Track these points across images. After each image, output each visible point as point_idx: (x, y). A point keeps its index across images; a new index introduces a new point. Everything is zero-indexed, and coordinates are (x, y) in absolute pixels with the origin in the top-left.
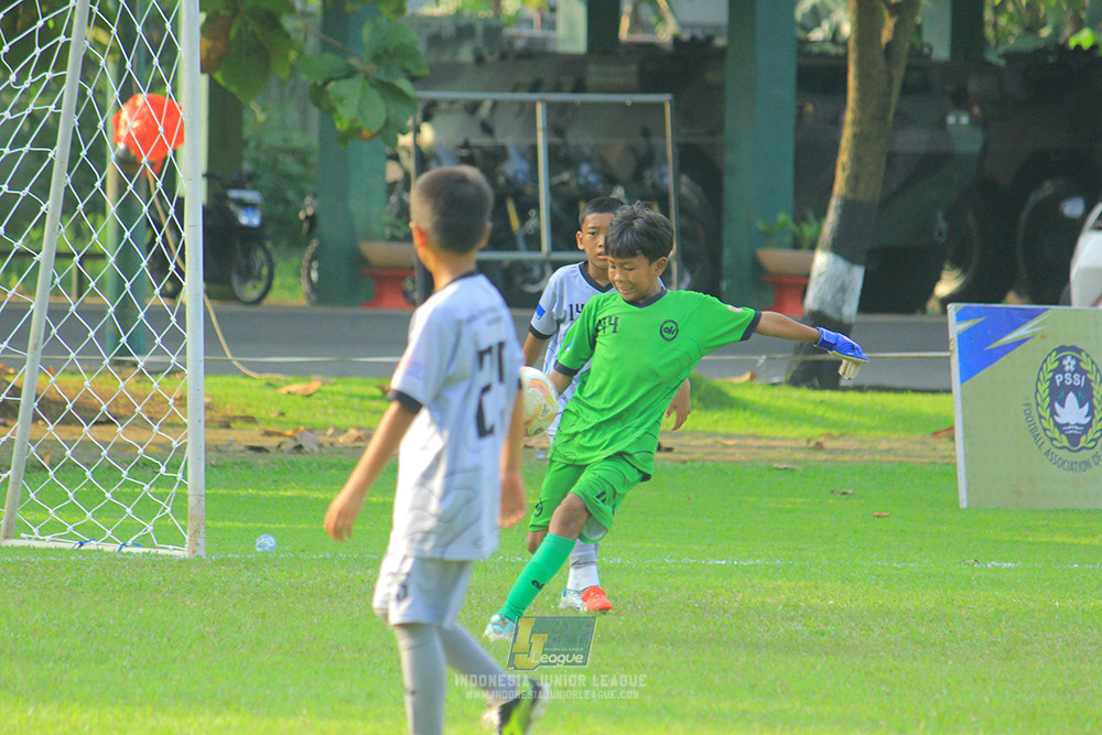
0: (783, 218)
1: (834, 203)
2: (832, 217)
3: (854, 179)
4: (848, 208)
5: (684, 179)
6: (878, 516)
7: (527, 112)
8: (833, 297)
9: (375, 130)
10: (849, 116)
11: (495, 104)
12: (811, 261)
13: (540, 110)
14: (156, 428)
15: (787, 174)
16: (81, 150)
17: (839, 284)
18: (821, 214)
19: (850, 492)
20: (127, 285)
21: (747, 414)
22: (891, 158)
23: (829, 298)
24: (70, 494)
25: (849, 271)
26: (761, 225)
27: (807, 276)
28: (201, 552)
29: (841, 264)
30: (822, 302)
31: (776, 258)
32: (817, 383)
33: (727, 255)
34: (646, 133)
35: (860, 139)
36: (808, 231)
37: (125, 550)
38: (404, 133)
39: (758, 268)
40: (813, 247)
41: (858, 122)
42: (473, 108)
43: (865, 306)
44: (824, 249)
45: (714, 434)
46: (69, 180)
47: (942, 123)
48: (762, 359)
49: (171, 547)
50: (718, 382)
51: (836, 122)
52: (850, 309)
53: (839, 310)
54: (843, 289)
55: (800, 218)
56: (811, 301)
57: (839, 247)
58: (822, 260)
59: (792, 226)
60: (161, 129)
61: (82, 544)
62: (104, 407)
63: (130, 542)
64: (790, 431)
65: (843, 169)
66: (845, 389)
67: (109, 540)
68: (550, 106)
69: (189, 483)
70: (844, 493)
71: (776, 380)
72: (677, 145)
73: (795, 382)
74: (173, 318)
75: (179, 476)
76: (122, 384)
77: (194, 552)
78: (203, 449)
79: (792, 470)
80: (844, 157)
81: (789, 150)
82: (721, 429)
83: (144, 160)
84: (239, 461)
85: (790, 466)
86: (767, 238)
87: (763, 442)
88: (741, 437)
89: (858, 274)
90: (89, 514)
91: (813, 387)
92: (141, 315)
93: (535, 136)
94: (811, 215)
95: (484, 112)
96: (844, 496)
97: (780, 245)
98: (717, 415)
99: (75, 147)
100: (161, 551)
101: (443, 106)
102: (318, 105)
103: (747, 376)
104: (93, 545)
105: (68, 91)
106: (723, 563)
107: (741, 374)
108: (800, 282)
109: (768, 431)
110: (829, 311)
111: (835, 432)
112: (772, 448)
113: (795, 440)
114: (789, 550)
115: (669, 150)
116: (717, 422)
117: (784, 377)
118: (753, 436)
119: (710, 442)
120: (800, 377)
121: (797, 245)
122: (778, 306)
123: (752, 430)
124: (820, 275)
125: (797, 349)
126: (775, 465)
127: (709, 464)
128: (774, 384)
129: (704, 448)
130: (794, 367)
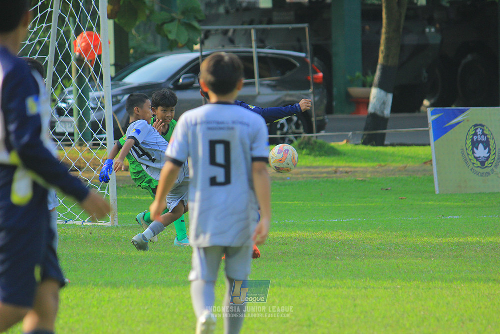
0: (358, 74)
1: (379, 67)
2: (378, 73)
3: (387, 57)
4: (385, 69)
5: (316, 59)
6: (402, 199)
7: (248, 33)
8: (380, 107)
9: (184, 43)
10: (383, 30)
11: (235, 30)
12: (370, 92)
13: (253, 32)
14: (95, 172)
15: (359, 56)
16: (59, 56)
17: (382, 101)
18: (374, 72)
19: (389, 188)
20: (81, 112)
21: (346, 157)
22: (403, 47)
23: (378, 107)
24: (61, 201)
25: (387, 95)
26: (349, 77)
27: (369, 98)
28: (116, 224)
29: (383, 93)
30: (376, 109)
31: (356, 91)
32: (374, 143)
33: (335, 91)
34: (299, 40)
35: (387, 39)
36: (369, 79)
37: (85, 224)
38: (196, 44)
39: (348, 95)
40: (371, 86)
41: (387, 32)
42: (225, 32)
43: (394, 109)
44: (376, 86)
45: (332, 167)
46: (55, 69)
47: (424, 31)
48: (351, 133)
49: (104, 222)
50: (333, 144)
51: (379, 33)
52: (387, 112)
53: (383, 112)
54: (384, 103)
55: (365, 74)
56: (371, 109)
57: (382, 86)
58: (375, 92)
59: (362, 77)
60: (92, 46)
61: (67, 222)
62: (73, 164)
63: (86, 221)
64: (364, 164)
65: (382, 52)
66: (387, 145)
67: (78, 220)
68: (257, 30)
69: (110, 195)
70: (387, 189)
71: (357, 142)
72: (312, 45)
73: (365, 143)
74: (101, 126)
75: (106, 192)
76: (80, 154)
77: (113, 224)
78: (115, 180)
79: (365, 181)
80: (382, 48)
81: (359, 45)
82: (335, 164)
83: (86, 59)
84: (132, 185)
85: (364, 179)
86: (352, 83)
87: (353, 169)
89: (390, 97)
90: (69, 209)
91: (373, 145)
92: (87, 125)
93: (251, 43)
94: (370, 73)
95: (230, 33)
96: (387, 191)
97: (358, 86)
98: (333, 158)
99: (57, 55)
100: (100, 224)
101: (213, 32)
102: (160, 33)
103: (345, 141)
104: (71, 222)
105: (53, 31)
106: (336, 221)
107: (342, 141)
108: (366, 101)
109: (355, 164)
110: (379, 113)
111: (383, 164)
112: (356, 172)
113: (366, 168)
114: (364, 214)
115: (309, 47)
116: (333, 161)
117: (361, 141)
118: (349, 167)
119: (330, 169)
120: (369, 140)
121: (364, 85)
122: (357, 112)
123: (348, 164)
124: (374, 98)
125: (366, 129)
126: (358, 179)
127: (330, 179)
128: (357, 144)
129: (328, 173)
130: (365, 137)
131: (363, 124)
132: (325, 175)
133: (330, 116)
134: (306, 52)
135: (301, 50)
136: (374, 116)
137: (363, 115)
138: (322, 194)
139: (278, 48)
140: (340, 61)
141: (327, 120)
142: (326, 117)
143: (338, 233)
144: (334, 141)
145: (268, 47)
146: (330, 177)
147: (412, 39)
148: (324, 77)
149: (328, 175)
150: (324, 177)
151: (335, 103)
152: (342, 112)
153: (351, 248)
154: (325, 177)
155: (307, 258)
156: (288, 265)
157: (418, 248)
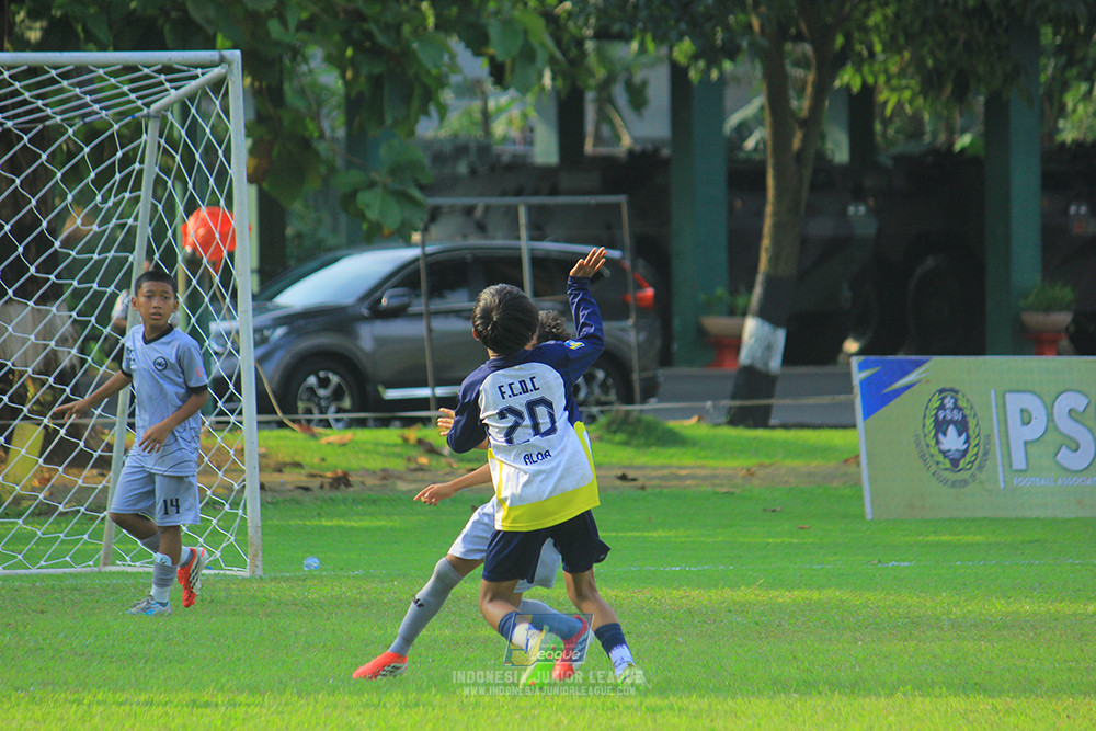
0: (720, 291)
1: (760, 278)
2: (758, 291)
3: (775, 259)
4: (770, 281)
5: (641, 262)
6: (802, 528)
7: (512, 212)
8: (762, 354)
9: (393, 228)
10: (769, 209)
11: (487, 207)
12: (742, 326)
13: (522, 211)
14: (221, 474)
15: (722, 256)
17: (766, 343)
18: (750, 287)
19: (778, 509)
21: (696, 449)
22: (804, 242)
23: (758, 355)
25: (774, 332)
26: (703, 297)
27: (740, 338)
28: (259, 572)
29: (767, 327)
30: (753, 358)
31: (716, 323)
32: (751, 422)
33: (677, 323)
34: (609, 227)
35: (777, 227)
36: (740, 301)
38: (415, 232)
39: (701, 332)
40: (744, 314)
41: (776, 214)
42: (469, 211)
43: (788, 360)
44: (754, 315)
47: (844, 213)
48: (708, 405)
49: (235, 569)
50: (672, 424)
51: (760, 215)
52: (775, 364)
53: (766, 364)
54: (769, 347)
55: (733, 291)
56: (744, 357)
57: (765, 314)
58: (751, 325)
59: (727, 298)
60: (217, 235)
64: (730, 463)
65: (766, 251)
66: (773, 427)
68: (530, 208)
69: (248, 517)
70: (774, 511)
71: (718, 421)
72: (633, 234)
73: (733, 422)
74: (231, 386)
75: (240, 512)
77: (253, 572)
78: (258, 490)
79: (732, 494)
80: (766, 242)
81: (723, 238)
82: (675, 461)
83: (205, 260)
84: (288, 498)
85: (731, 490)
86: (709, 308)
87: (708, 472)
88: (691, 467)
89: (781, 335)
91: (748, 426)
93: (518, 231)
94: (742, 288)
95: (479, 213)
96: (774, 513)
97: (720, 314)
98: (672, 451)
100: (227, 572)
101: (446, 210)
103: (695, 420)
105: (143, 208)
106: (678, 569)
107: (690, 417)
108: (735, 343)
109: (713, 463)
110: (759, 366)
111: (767, 462)
112: (715, 477)
113: (734, 469)
114: (730, 557)
115: (627, 239)
116: (672, 456)
117: (724, 419)
118: (702, 467)
119: (666, 472)
120: (738, 418)
121: (732, 312)
122: (718, 363)
123: (700, 462)
124: (751, 337)
125: (734, 398)
126: (718, 489)
127: (666, 490)
128: (717, 425)
129: (662, 478)
130: (732, 410)
131: (729, 386)
132: (656, 482)
133: (668, 371)
134: (622, 248)
135: (612, 246)
136: (749, 371)
137: (729, 370)
138: (650, 519)
140: (686, 267)
141: (661, 379)
142: (659, 372)
143: (681, 592)
144: (674, 418)
145: (551, 238)
146: (666, 487)
148: (656, 296)
149: (663, 484)
151: (675, 346)
152: (691, 363)
153: (704, 622)
154: (658, 486)
157: (832, 622)
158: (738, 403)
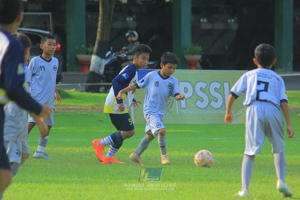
0: (83, 46)
1: (97, 42)
2: (96, 46)
3: (102, 35)
4: (100, 43)
6: (110, 127)
10: (100, 18)
12: (91, 58)
15: (84, 35)
18: (93, 45)
19: (103, 120)
21: (75, 100)
22: (112, 30)
23: (96, 68)
25: (101, 60)
26: (77, 48)
27: (90, 62)
29: (99, 59)
30: (94, 69)
31: (82, 57)
32: (93, 91)
33: (68, 56)
34: (45, 23)
35: (103, 24)
36: (90, 49)
39: (77, 59)
40: (91, 54)
41: (102, 20)
44: (95, 54)
45: (66, 105)
47: (125, 20)
48: (79, 84)
50: (66, 91)
51: (97, 20)
52: (102, 71)
53: (99, 71)
54: (100, 65)
55: (88, 46)
56: (91, 69)
57: (98, 54)
58: (94, 58)
59: (85, 48)
64: (86, 104)
65: (99, 33)
66: (101, 92)
70: (101, 121)
71: (82, 90)
72: (53, 26)
73: (87, 91)
79: (87, 115)
80: (99, 29)
81: (84, 28)
82: (67, 104)
86: (79, 51)
87: (79, 107)
88: (73, 106)
89: (104, 61)
91: (92, 92)
94: (90, 45)
96: (101, 122)
97: (83, 54)
98: (66, 100)
103: (74, 89)
106: (68, 140)
107: (72, 89)
108: (88, 64)
109: (80, 104)
110: (96, 71)
111: (98, 104)
112: (81, 109)
113: (88, 106)
114: (86, 137)
115: (51, 28)
116: (66, 102)
117: (84, 89)
118: (77, 106)
119: (64, 107)
120: (89, 89)
121: (87, 53)
122: (82, 70)
123: (76, 104)
124: (94, 62)
125: (88, 82)
126: (82, 113)
127: (64, 113)
128: (82, 91)
129: (63, 109)
130: (87, 87)
131: (86, 78)
132: (61, 111)
133: (65, 73)
134: (50, 31)
135: (46, 30)
136: (93, 73)
137: (86, 73)
138: (59, 123)
139: (31, 28)
140: (71, 37)
141: (63, 76)
142: (62, 73)
143: (70, 148)
144: (67, 89)
145: (25, 26)
146: (64, 112)
147: (118, 25)
148: (61, 47)
149: (63, 111)
150: (60, 112)
151: (67, 65)
152: (73, 70)
153: (77, 158)
154: (62, 112)
155: (49, 164)
156: (37, 169)
157: (121, 159)
158: (89, 84)
